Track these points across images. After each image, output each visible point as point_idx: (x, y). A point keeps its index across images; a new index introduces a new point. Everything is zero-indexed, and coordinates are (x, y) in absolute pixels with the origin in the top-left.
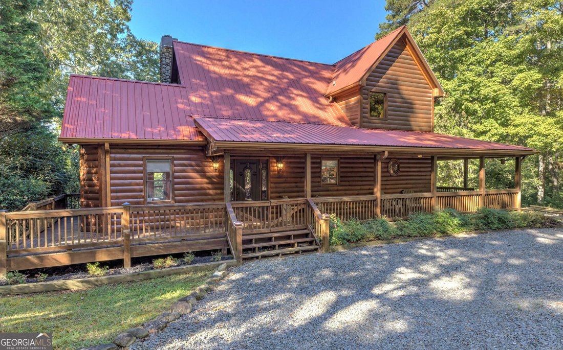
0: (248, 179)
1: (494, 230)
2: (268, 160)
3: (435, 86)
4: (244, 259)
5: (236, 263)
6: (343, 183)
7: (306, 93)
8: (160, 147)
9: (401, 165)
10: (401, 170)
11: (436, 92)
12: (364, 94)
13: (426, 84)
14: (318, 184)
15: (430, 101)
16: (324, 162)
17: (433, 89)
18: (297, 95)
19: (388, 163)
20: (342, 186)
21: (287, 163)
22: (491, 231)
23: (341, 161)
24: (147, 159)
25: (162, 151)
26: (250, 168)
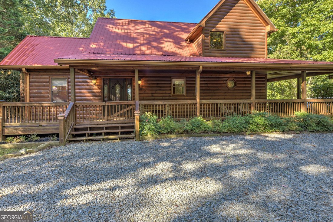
0: (118, 91)
1: (311, 131)
2: (132, 78)
3: (267, 24)
4: (70, 141)
5: (59, 143)
6: (189, 94)
7: (172, 39)
8: (60, 71)
9: (238, 82)
10: (238, 85)
11: (268, 28)
12: (205, 33)
13: (261, 24)
14: (169, 94)
15: (264, 36)
16: (173, 80)
17: (267, 27)
18: (166, 41)
19: (226, 80)
20: (187, 96)
21: (145, 80)
22: (308, 132)
23: (187, 79)
24: (52, 78)
25: (61, 73)
26: (120, 84)
